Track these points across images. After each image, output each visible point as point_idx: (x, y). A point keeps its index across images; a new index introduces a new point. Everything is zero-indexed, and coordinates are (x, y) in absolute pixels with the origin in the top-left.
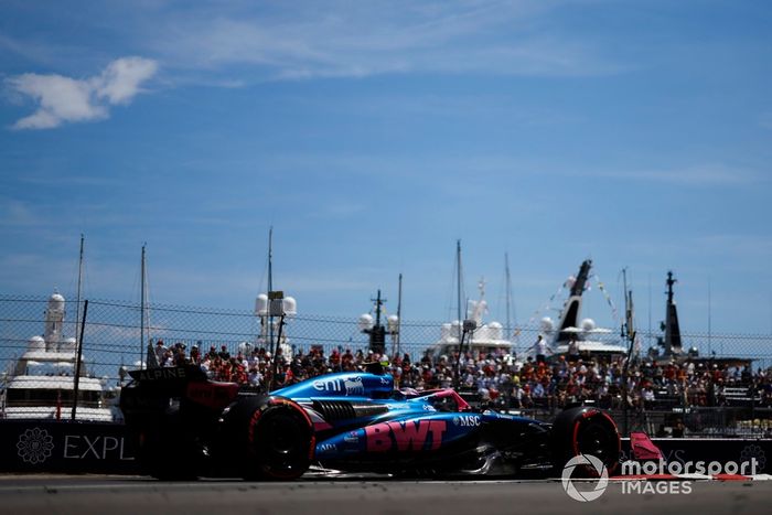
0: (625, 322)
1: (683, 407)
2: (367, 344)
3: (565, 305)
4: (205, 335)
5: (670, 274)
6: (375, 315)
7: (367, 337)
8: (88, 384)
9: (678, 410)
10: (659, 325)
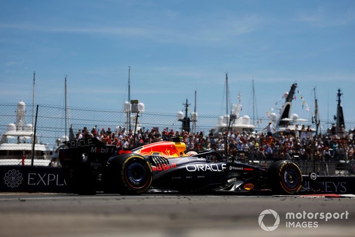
0: (314, 116)
1: (346, 160)
2: (181, 127)
3: (283, 107)
4: (98, 122)
5: (339, 91)
6: (185, 112)
7: (181, 123)
8: (39, 147)
9: (343, 161)
10: (333, 117)
